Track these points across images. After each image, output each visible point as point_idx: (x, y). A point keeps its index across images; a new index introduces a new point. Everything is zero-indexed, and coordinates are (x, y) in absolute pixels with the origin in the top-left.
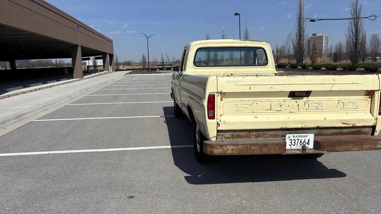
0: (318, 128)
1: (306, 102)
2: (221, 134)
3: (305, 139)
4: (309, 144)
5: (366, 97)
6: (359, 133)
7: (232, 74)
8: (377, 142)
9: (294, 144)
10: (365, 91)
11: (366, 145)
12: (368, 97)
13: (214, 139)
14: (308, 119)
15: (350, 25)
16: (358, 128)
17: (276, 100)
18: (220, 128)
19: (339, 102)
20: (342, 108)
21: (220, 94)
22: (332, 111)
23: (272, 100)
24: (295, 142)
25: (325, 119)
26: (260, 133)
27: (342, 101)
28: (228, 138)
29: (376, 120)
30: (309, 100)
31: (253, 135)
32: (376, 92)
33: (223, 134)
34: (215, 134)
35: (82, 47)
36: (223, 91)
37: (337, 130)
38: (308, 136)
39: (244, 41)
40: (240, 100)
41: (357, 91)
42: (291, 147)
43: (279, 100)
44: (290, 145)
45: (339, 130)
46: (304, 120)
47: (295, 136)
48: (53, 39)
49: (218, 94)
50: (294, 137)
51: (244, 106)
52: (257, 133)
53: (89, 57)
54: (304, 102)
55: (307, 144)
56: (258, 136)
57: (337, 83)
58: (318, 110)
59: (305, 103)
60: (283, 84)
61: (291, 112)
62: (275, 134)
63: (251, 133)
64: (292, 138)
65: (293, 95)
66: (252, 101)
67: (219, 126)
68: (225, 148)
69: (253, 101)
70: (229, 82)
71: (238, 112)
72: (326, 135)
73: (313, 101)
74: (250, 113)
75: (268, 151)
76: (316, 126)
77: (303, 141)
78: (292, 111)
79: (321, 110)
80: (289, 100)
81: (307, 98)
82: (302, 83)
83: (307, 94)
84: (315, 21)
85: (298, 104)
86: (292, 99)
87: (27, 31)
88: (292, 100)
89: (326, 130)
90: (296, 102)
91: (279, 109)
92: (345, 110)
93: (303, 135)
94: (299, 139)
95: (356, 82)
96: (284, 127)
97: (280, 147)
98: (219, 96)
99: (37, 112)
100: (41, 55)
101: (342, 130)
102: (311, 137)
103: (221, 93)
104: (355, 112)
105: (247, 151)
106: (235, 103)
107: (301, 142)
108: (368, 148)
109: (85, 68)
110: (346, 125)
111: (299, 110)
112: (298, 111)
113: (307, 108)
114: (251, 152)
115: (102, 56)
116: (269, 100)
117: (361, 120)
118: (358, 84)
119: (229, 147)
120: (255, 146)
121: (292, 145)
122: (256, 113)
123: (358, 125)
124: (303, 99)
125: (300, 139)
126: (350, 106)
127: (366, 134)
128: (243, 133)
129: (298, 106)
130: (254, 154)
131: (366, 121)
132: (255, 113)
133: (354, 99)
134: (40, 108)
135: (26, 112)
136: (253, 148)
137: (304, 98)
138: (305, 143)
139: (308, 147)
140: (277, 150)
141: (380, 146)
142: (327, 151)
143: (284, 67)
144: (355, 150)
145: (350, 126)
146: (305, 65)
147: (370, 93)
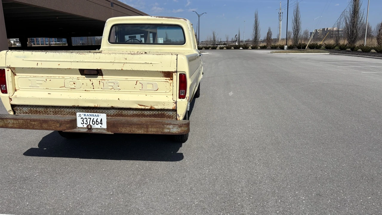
0: (113, 108)
1: (100, 81)
2: (18, 108)
3: (97, 119)
4: (102, 124)
5: (167, 78)
6: (162, 116)
7: (146, 53)
8: (163, 126)
9: (86, 123)
10: (160, 72)
11: (151, 128)
12: (169, 79)
13: (12, 113)
14: (100, 98)
16: (160, 111)
17: (69, 78)
18: (14, 102)
19: (137, 82)
20: (141, 89)
21: (9, 69)
22: (130, 92)
23: (65, 78)
24: (87, 121)
25: (119, 99)
26: (57, 110)
27: (140, 82)
29: (175, 103)
30: (104, 79)
31: (50, 112)
32: (174, 74)
33: (21, 108)
34: (10, 108)
36: (11, 66)
37: (137, 112)
38: (99, 115)
40: (34, 76)
41: (152, 71)
42: (83, 126)
43: (72, 78)
44: (83, 123)
45: (140, 112)
46: (95, 99)
47: (86, 115)
49: (8, 69)
50: (85, 115)
51: (37, 82)
52: (54, 109)
54: (98, 81)
55: (100, 123)
56: (56, 112)
57: (127, 62)
58: (115, 90)
59: (99, 81)
60: (71, 62)
61: (85, 90)
62: (69, 111)
63: (48, 109)
64: (83, 116)
65: (83, 72)
66: (45, 77)
67: (11, 100)
68: (6, 122)
69: (47, 77)
70: (17, 57)
71: (33, 87)
72: (127, 116)
73: (108, 80)
74: (44, 89)
75: (48, 127)
76: (110, 105)
77: (95, 120)
78: (87, 90)
79: (118, 90)
80: (83, 77)
81: (101, 77)
82: (91, 61)
83: (98, 73)
85: (92, 82)
86: (86, 77)
89: (126, 112)
90: (90, 80)
91: (73, 86)
92: (144, 91)
93: (94, 114)
94: (91, 118)
95: (149, 62)
96: (76, 105)
97: (61, 125)
98: (8, 70)
101: (143, 112)
102: (103, 117)
103: (10, 68)
104: (155, 94)
105: (28, 126)
106: (29, 78)
107: (93, 121)
108: (154, 131)
110: (143, 107)
111: (94, 88)
112: (93, 89)
113: (102, 87)
114: (31, 127)
116: (63, 77)
117: (158, 103)
118: (151, 65)
120: (35, 122)
121: (84, 123)
122: (51, 89)
123: (156, 107)
124: (97, 77)
125: (92, 118)
126: (150, 87)
127: (170, 118)
128: (40, 109)
129: (92, 84)
131: (164, 103)
132: (49, 89)
133: (154, 80)
136: (33, 123)
137: (99, 77)
138: (97, 123)
139: (101, 127)
140: (57, 127)
141: (168, 131)
142: (111, 132)
143: (332, 49)
144: (140, 133)
145: (149, 108)
146: (354, 47)
147: (168, 75)
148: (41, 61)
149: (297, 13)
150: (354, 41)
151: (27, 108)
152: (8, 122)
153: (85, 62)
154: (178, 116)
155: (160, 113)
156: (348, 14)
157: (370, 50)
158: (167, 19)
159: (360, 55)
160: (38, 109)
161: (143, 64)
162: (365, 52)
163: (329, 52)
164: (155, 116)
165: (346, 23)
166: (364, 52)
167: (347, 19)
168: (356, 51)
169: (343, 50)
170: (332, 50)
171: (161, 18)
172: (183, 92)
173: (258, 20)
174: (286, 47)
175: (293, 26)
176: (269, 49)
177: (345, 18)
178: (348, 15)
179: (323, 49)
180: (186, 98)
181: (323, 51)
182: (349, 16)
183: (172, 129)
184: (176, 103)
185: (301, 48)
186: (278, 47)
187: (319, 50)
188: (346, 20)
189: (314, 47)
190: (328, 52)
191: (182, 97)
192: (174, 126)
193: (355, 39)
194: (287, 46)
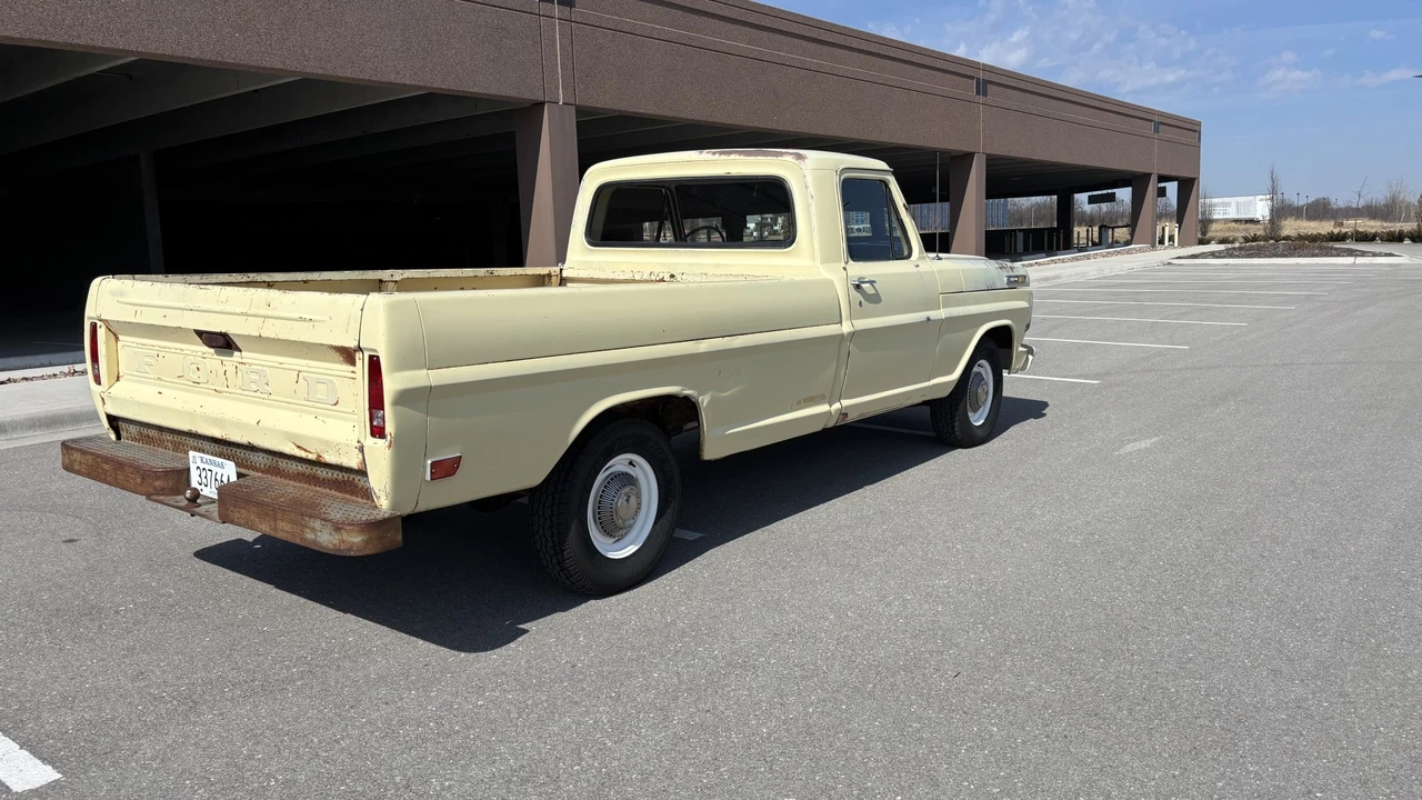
0: (252, 448)
1: (237, 365)
2: (120, 426)
3: (222, 474)
6: (353, 489)
8: (303, 519)
9: (206, 482)
10: (328, 347)
11: (281, 520)
13: (113, 436)
14: (232, 416)
17: (189, 353)
18: (109, 410)
19: (298, 375)
20: (306, 396)
21: (103, 324)
22: (288, 403)
23: (185, 352)
24: (206, 477)
25: (258, 422)
27: (304, 374)
28: (136, 439)
29: (359, 450)
30: (242, 360)
32: (357, 355)
33: (126, 427)
37: (304, 466)
38: (224, 465)
40: (140, 345)
41: (312, 344)
43: (194, 353)
44: (200, 482)
46: (220, 416)
47: (204, 460)
49: (100, 323)
53: (1114, 191)
54: (234, 365)
57: (275, 314)
58: (262, 395)
59: (236, 367)
60: (183, 309)
61: (215, 390)
64: (199, 462)
66: (156, 348)
67: (105, 404)
69: (159, 349)
70: (112, 293)
71: (140, 373)
73: (250, 364)
74: (154, 379)
76: (244, 439)
77: (219, 477)
78: (217, 388)
79: (266, 396)
80: (210, 352)
81: (237, 354)
82: (213, 309)
83: (228, 341)
85: (225, 368)
86: (215, 353)
88: (215, 356)
90: (221, 363)
91: (196, 377)
92: (312, 404)
93: (217, 459)
94: (211, 471)
95: (308, 317)
96: (193, 428)
97: (143, 479)
98: (102, 327)
102: (230, 468)
104: (335, 417)
106: (134, 349)
107: (216, 478)
108: (287, 531)
109: (1089, 232)
110: (303, 454)
111: (227, 386)
112: (227, 389)
113: (241, 385)
116: (180, 350)
118: (312, 323)
121: (203, 483)
122: (162, 380)
124: (232, 355)
125: (214, 469)
126: (322, 392)
128: (153, 433)
129: (225, 374)
131: (339, 449)
137: (234, 353)
141: (313, 537)
145: (312, 457)
147: (348, 355)
148: (141, 305)
153: (202, 311)
154: (375, 493)
158: (742, 157)
160: (149, 433)
161: (295, 320)
172: (379, 415)
180: (385, 438)
183: (319, 534)
184: (361, 449)
191: (378, 432)
192: (322, 522)
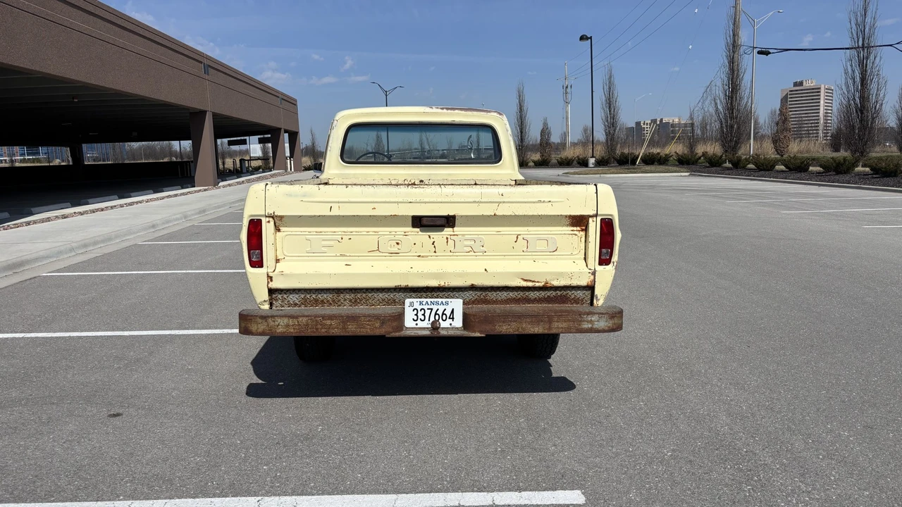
0: (473, 288)
1: (449, 237)
2: (280, 296)
3: (445, 310)
4: (453, 319)
5: (575, 228)
6: (563, 300)
7: (421, 181)
8: (581, 317)
9: (423, 319)
10: (566, 216)
11: (558, 322)
12: (578, 228)
13: (266, 307)
14: (450, 270)
15: (849, 64)
16: (560, 291)
17: (388, 233)
18: (274, 285)
19: (517, 237)
20: (525, 249)
21: (271, 219)
22: (505, 256)
23: (380, 233)
24: (424, 315)
25: (486, 270)
26: (359, 295)
27: (524, 236)
28: (296, 305)
29: (592, 274)
30: (455, 233)
31: (345, 300)
32: (591, 220)
33: (285, 296)
34: (266, 296)
35: (215, 115)
36: (276, 214)
37: (516, 293)
38: (449, 303)
39: (449, 111)
40: (316, 232)
41: (550, 216)
42: (417, 324)
43: (394, 233)
44: (415, 319)
45: (522, 293)
46: (442, 271)
47: (424, 303)
48: (143, 99)
49: (268, 219)
50: (421, 303)
51: (324, 243)
52: (353, 295)
53: (245, 138)
54: (445, 237)
55: (450, 318)
56: (356, 301)
57: (506, 200)
58: (476, 254)
59: (447, 238)
60: (398, 203)
61: (419, 256)
62: (389, 298)
63: (342, 295)
64: (417, 306)
65: (420, 222)
66: (340, 233)
67: (271, 280)
68: (272, 323)
69: (343, 233)
70: (289, 195)
71: (313, 254)
72: (496, 302)
73: (463, 235)
74: (336, 256)
75: (358, 330)
76: (468, 283)
77: (440, 312)
78: (422, 254)
79: (481, 254)
80: (414, 232)
81: (451, 229)
82: (436, 201)
83: (449, 221)
84: (770, 53)
85: (432, 240)
86: (421, 231)
87: (79, 82)
88: (420, 233)
89: (495, 294)
90: (430, 237)
91: (395, 249)
92: (530, 254)
93: (440, 300)
94: (432, 309)
95: (546, 200)
96: (403, 284)
97: (383, 323)
98: (269, 222)
99: (61, 257)
100: (135, 134)
101: (527, 294)
102: (457, 305)
103: (273, 217)
104: (552, 259)
105: (317, 329)
106: (307, 236)
107: (436, 314)
108: (562, 328)
109: (234, 163)
110: (530, 284)
111: (435, 252)
112: (435, 254)
113: (452, 249)
114: (323, 330)
115: (269, 136)
116: (375, 232)
117: (561, 274)
118: (550, 203)
119: (279, 320)
120: (332, 320)
121: (419, 320)
122: (350, 256)
123: (556, 283)
124: (442, 231)
125: (435, 308)
126: (542, 246)
127: (579, 303)
128: (325, 296)
129: (433, 244)
130: (331, 334)
131: (571, 276)
132: (347, 256)
133: (550, 233)
134: (72, 250)
135: (34, 256)
136: (328, 322)
137: (446, 229)
138: (444, 317)
139: (451, 324)
140: (376, 328)
141: (590, 326)
142: (481, 332)
143: (693, 164)
144: (536, 332)
145: (541, 285)
146: (739, 160)
147: (580, 222)
148: (339, 202)
149: (610, 88)
150: (735, 148)
151: (297, 296)
152: (277, 323)
153: (425, 203)
154: (597, 298)
155: (559, 293)
156: (719, 91)
157: (773, 166)
158: (463, 112)
159: (754, 176)
160: (319, 296)
161: (534, 203)
162: (764, 170)
163: (687, 172)
164: (548, 300)
165: (717, 109)
166: (761, 170)
167: (718, 102)
168: (744, 168)
169: (713, 165)
170: (693, 166)
171: (452, 111)
172: (607, 252)
173: (526, 102)
174: (592, 161)
175: (603, 115)
176: (554, 166)
177: (715, 100)
178: (721, 93)
179: (674, 165)
180: (611, 264)
181: (675, 168)
182: (722, 96)
183: (596, 323)
184: (594, 273)
185: (626, 162)
186: (575, 162)
187: (667, 167)
188: (716, 104)
189: (652, 161)
190: (685, 170)
191: (604, 261)
192: (600, 316)
193: (738, 143)
194: (594, 159)
